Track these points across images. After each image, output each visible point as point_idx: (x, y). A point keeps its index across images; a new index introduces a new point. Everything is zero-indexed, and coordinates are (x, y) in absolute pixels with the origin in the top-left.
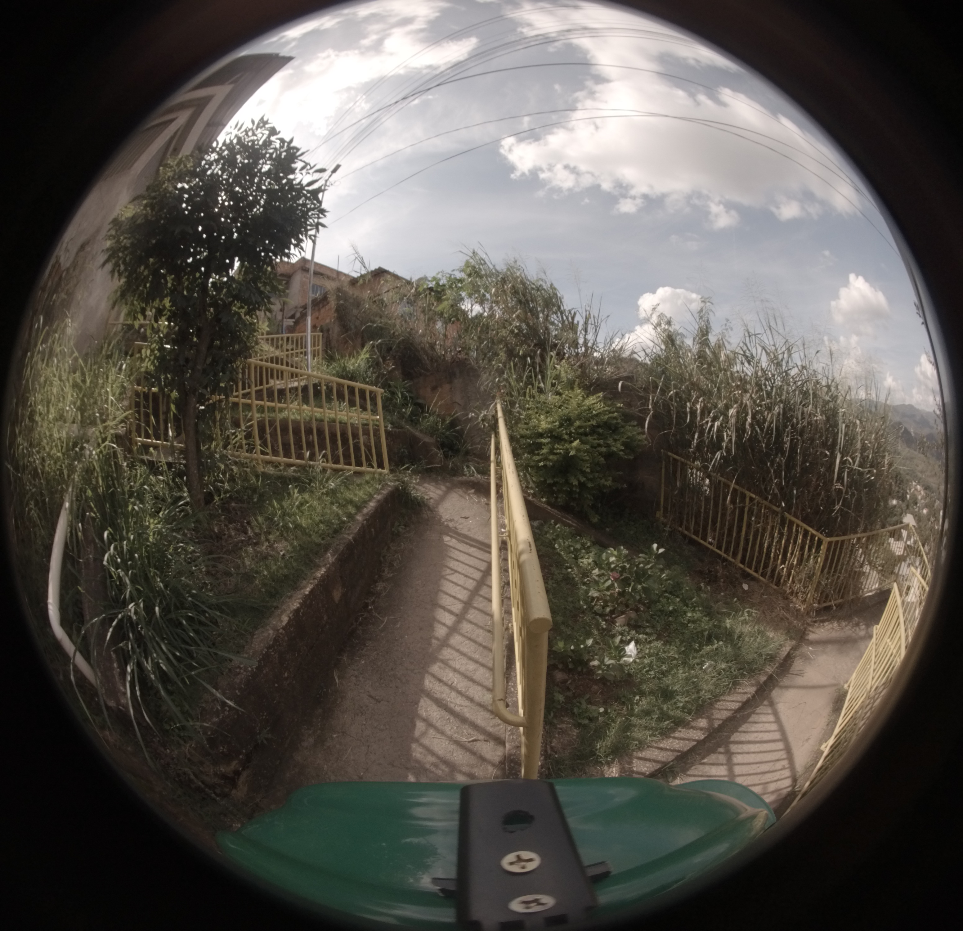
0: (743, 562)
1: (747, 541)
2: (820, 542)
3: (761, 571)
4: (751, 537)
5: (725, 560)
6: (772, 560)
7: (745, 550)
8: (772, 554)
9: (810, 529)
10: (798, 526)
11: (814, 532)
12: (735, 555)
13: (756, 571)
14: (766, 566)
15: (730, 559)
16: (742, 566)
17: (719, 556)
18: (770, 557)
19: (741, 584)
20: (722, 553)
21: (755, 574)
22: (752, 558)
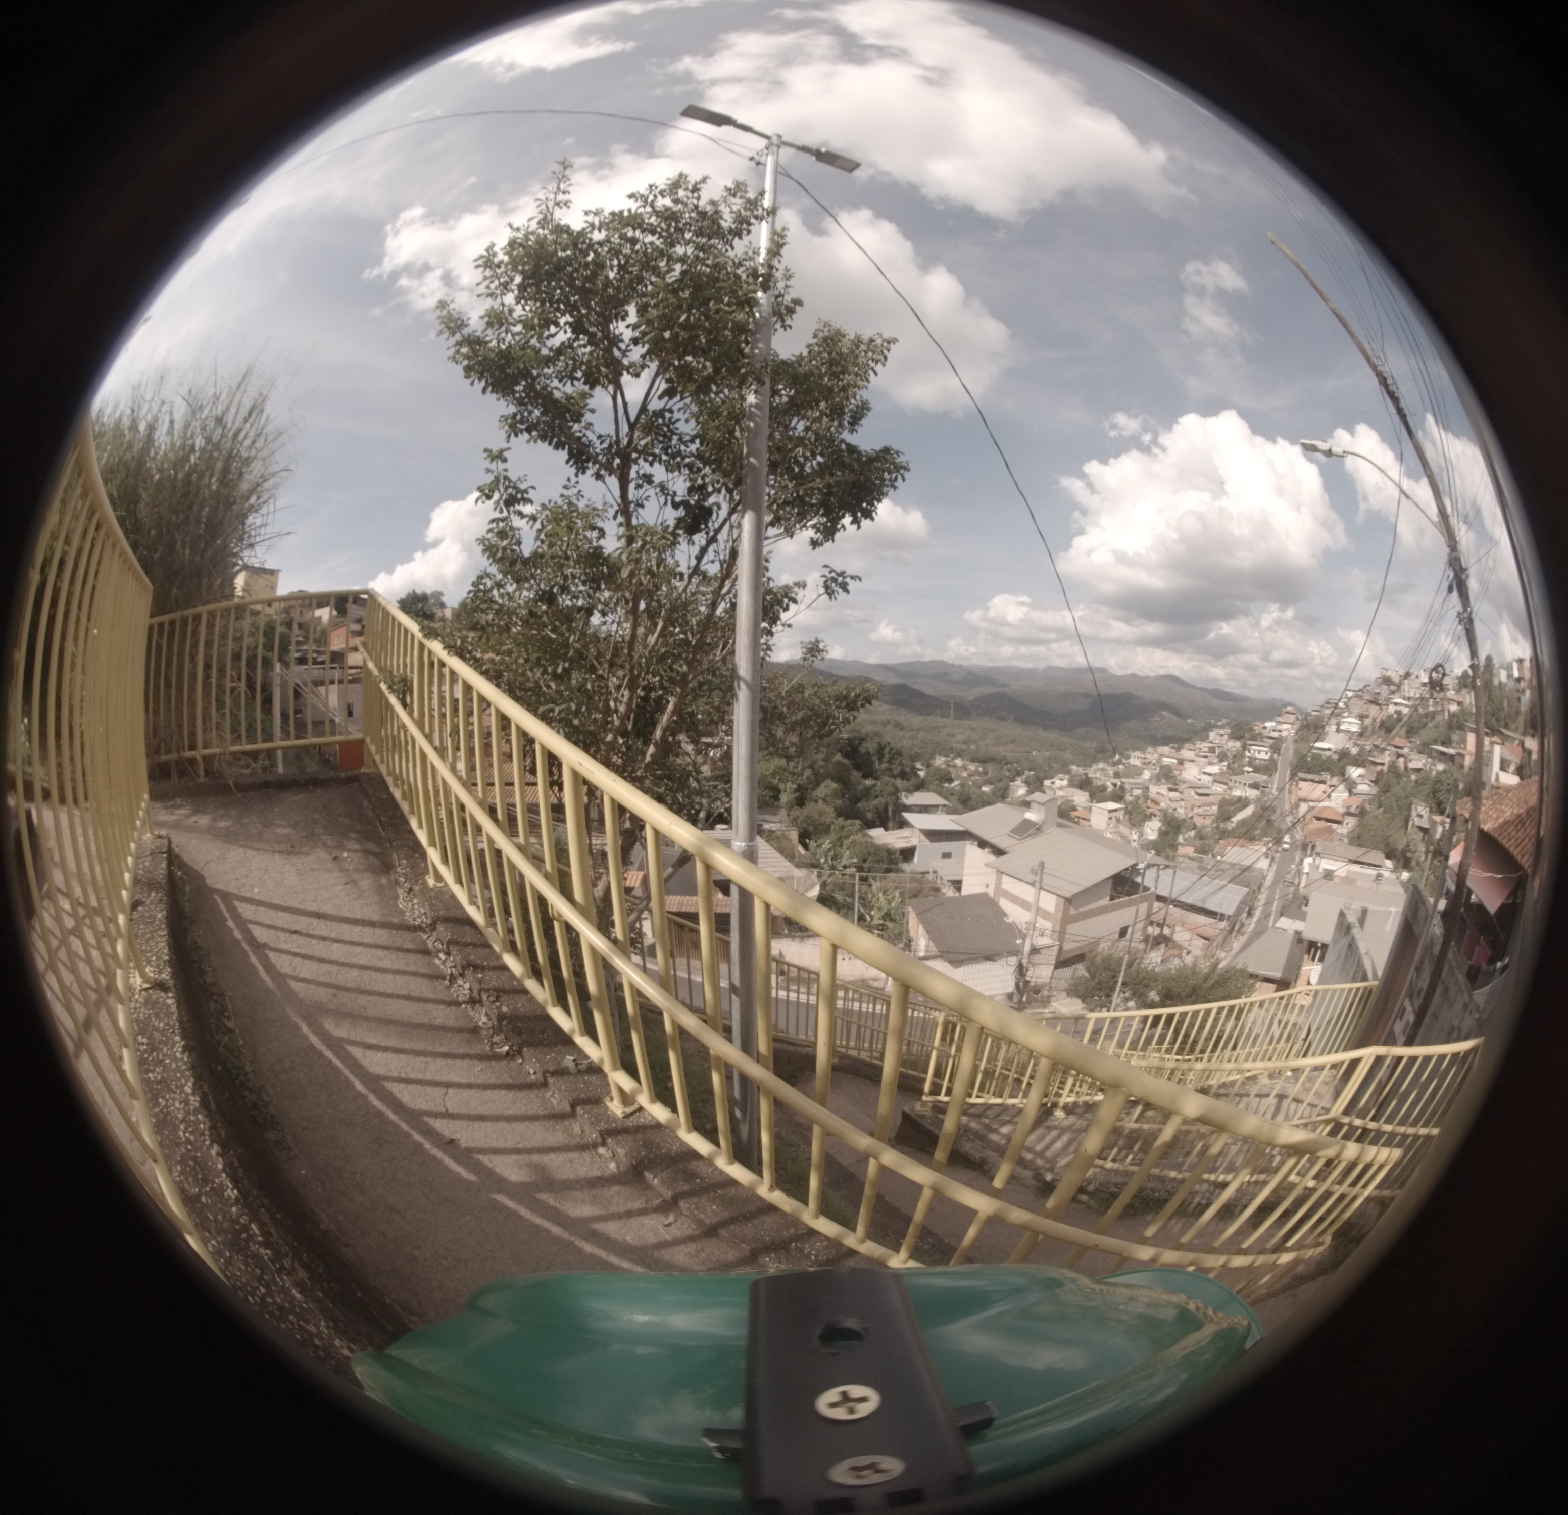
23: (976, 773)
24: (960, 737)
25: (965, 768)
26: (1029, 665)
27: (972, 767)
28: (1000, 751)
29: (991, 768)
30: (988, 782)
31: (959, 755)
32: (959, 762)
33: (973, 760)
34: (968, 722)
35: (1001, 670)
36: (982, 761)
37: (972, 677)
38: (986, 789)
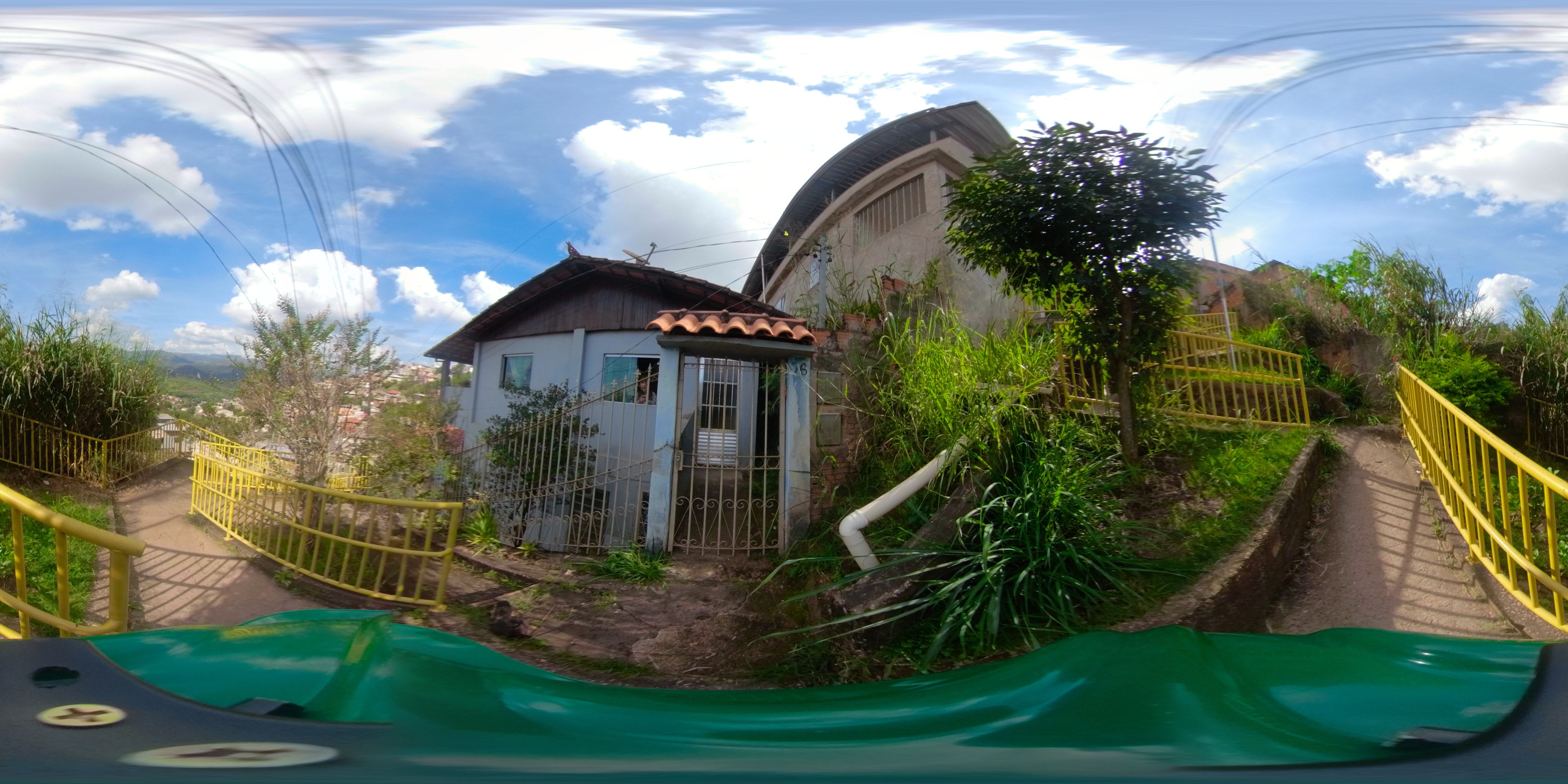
0: (37, 466)
1: (37, 453)
2: (100, 444)
3: (53, 470)
4: (40, 450)
5: (23, 468)
6: (62, 462)
7: (37, 458)
8: (61, 459)
9: (89, 438)
10: (77, 436)
11: (93, 438)
12: (31, 463)
13: (50, 470)
14: (58, 467)
15: (26, 466)
16: (38, 469)
17: (17, 466)
18: (59, 461)
19: (42, 482)
20: (18, 464)
22: (43, 463)
23: (179, 402)
24: (172, 386)
25: (173, 399)
26: (203, 353)
27: (177, 399)
28: (190, 392)
29: (186, 400)
30: (185, 406)
31: (171, 394)
32: (171, 397)
33: (177, 396)
34: (175, 380)
35: (190, 355)
36: (181, 397)
37: (177, 358)
38: (183, 409)
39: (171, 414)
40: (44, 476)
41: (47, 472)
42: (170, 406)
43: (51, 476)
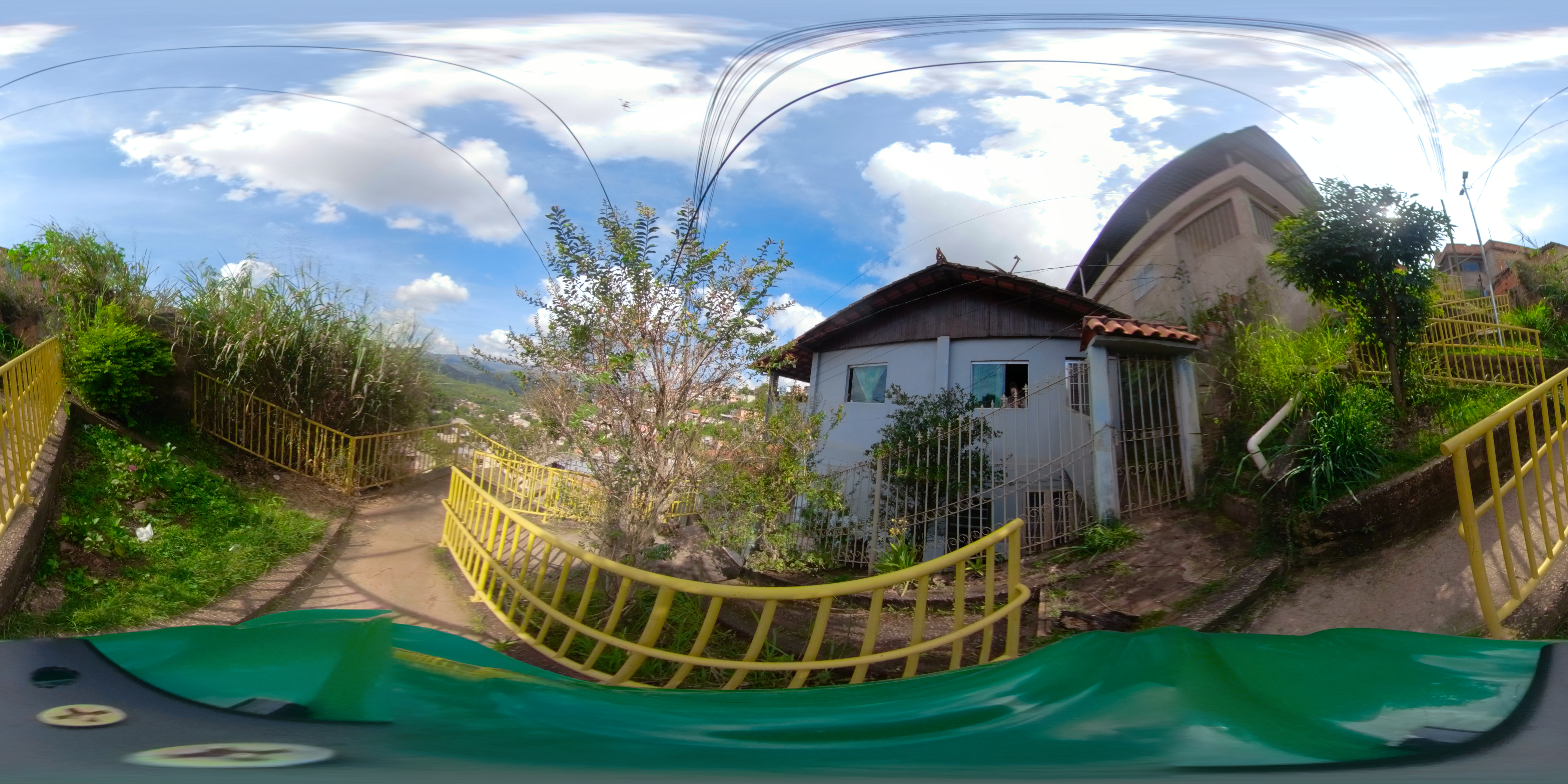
0: (271, 457)
1: (272, 441)
2: (347, 441)
3: (290, 464)
4: (276, 438)
5: (255, 456)
6: (299, 455)
7: (271, 448)
8: (299, 452)
9: (335, 432)
10: (320, 429)
11: (338, 433)
12: (263, 452)
13: (286, 464)
14: (294, 460)
15: (259, 455)
16: (271, 461)
17: (248, 454)
18: (297, 454)
19: (271, 475)
20: (250, 451)
21: (284, 467)
22: (279, 454)
23: (477, 408)
24: (471, 391)
25: (472, 405)
27: (475, 405)
29: (484, 407)
30: (482, 413)
31: (470, 400)
32: (469, 403)
33: (476, 402)
34: (474, 385)
36: (480, 403)
38: (481, 416)
39: (467, 419)
40: (277, 469)
41: (281, 465)
42: (468, 412)
43: (284, 471)
